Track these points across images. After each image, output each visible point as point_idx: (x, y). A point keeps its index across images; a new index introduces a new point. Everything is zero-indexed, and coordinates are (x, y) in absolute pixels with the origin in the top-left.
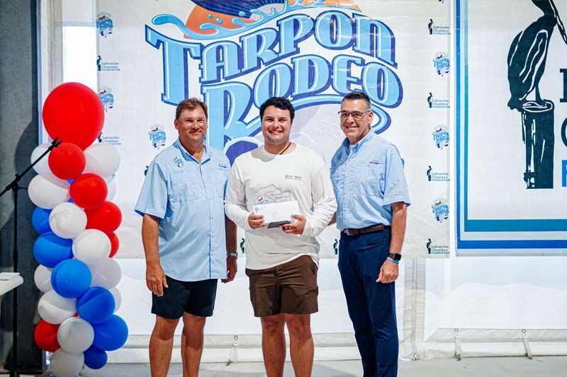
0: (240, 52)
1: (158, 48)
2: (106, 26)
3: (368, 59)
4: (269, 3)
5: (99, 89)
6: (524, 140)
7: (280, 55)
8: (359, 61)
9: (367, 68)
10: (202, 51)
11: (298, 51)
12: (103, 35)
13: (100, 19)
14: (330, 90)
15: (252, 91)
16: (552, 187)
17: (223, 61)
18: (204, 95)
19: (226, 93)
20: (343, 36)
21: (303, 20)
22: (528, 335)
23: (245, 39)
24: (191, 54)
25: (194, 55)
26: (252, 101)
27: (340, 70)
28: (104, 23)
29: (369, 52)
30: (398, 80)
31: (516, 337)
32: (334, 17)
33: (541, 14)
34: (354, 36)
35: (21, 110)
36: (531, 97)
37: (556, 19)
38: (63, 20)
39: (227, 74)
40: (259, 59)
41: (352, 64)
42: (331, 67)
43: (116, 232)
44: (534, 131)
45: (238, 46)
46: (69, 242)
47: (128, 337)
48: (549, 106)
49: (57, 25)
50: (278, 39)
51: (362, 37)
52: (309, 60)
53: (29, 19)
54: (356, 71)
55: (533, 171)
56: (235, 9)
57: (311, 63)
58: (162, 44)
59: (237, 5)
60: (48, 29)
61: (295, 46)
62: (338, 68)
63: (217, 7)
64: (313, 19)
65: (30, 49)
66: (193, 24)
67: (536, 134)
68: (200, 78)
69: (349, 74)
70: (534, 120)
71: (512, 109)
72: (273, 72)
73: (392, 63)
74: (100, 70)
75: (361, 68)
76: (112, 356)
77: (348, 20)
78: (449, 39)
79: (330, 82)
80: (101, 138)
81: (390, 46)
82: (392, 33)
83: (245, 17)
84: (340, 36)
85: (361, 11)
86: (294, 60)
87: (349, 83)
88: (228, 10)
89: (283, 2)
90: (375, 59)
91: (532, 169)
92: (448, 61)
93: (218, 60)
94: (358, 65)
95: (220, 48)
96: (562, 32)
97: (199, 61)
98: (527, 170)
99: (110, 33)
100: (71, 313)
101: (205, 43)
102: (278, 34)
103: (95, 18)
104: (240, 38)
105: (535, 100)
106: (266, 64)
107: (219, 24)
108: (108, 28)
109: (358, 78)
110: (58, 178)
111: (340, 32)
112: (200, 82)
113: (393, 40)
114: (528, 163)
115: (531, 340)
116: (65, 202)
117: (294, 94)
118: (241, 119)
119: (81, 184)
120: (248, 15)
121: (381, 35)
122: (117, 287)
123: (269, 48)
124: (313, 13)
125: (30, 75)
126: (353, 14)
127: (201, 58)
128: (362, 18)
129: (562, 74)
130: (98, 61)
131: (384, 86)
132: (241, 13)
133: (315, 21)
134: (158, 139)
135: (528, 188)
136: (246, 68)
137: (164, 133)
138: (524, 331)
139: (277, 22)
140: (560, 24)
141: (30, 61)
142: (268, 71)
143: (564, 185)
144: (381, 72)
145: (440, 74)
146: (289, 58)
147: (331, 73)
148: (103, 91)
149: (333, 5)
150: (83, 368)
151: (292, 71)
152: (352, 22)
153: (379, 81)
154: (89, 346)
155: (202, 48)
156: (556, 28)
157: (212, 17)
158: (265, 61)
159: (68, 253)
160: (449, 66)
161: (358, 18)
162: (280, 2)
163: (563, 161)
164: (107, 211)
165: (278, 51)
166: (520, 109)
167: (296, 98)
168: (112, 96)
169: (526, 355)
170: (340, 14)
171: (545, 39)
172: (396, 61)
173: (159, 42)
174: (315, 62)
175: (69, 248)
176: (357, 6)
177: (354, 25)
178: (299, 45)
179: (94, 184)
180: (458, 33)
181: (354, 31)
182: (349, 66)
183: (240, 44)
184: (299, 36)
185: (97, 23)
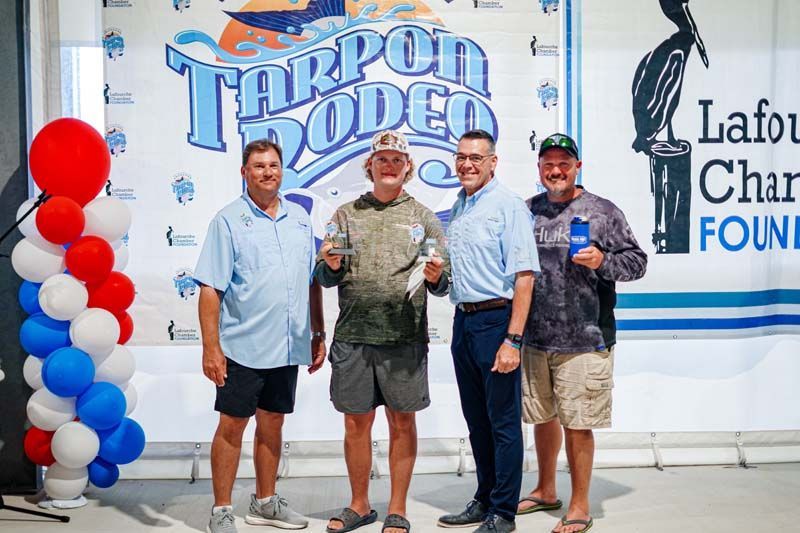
0: (289, 78)
1: (183, 74)
2: (114, 47)
3: (453, 88)
4: (326, 15)
5: (107, 128)
6: (652, 191)
7: (341, 82)
8: (441, 90)
9: (453, 98)
10: (239, 78)
11: (363, 77)
12: (111, 57)
13: (109, 36)
14: (405, 128)
15: (305, 129)
16: (687, 251)
17: (267, 90)
18: (243, 135)
19: (271, 132)
20: (422, 59)
21: (369, 37)
22: (658, 439)
23: (295, 62)
24: (225, 83)
25: (229, 83)
26: (304, 142)
27: (417, 103)
28: (112, 42)
29: (454, 78)
30: (492, 114)
31: (644, 442)
32: (409, 34)
33: (676, 29)
34: (436, 58)
35: (6, 156)
36: (662, 136)
37: (694, 36)
38: (61, 39)
39: (272, 108)
40: (314, 89)
41: (433, 94)
42: (405, 98)
43: (128, 311)
44: (665, 180)
45: (286, 71)
46: (66, 325)
47: (146, 446)
48: (684, 148)
49: (52, 44)
50: (337, 63)
51: (446, 59)
52: (378, 89)
53: (14, 36)
54: (438, 103)
55: (663, 231)
56: (282, 23)
57: (380, 92)
58: (187, 69)
59: (285, 19)
60: (42, 49)
61: (360, 71)
62: (414, 98)
63: (259, 21)
64: (382, 37)
65: (16, 77)
66: (227, 44)
67: (668, 183)
68: (237, 114)
69: (429, 108)
70: (666, 167)
71: (637, 151)
72: (332, 106)
73: (484, 93)
74: (107, 102)
75: (445, 99)
76: (125, 471)
77: (427, 37)
78: (557, 62)
79: (405, 117)
80: (110, 190)
81: (482, 71)
82: (483, 55)
83: (294, 34)
84: (417, 58)
85: (443, 26)
86: (358, 89)
87: (429, 119)
88: (272, 25)
89: (344, 15)
90: (462, 88)
91: (663, 228)
92: (556, 90)
93: (260, 90)
94: (440, 95)
95: (262, 74)
96: (702, 53)
97: (236, 91)
98: (656, 230)
99: (121, 55)
100: (69, 415)
101: (243, 67)
102: (338, 55)
103: (101, 36)
104: (289, 61)
105: (666, 139)
106: (322, 95)
107: (262, 43)
108: (118, 49)
109: (440, 113)
110: (49, 243)
111: (417, 53)
112: (237, 117)
113: (485, 64)
114: (658, 220)
115: (663, 446)
116: (60, 273)
117: (358, 133)
118: (291, 166)
119: (80, 249)
120: (299, 31)
121: (470, 57)
122: (130, 381)
123: (326, 75)
124: (383, 28)
125: (17, 110)
126: (434, 30)
127: (238, 87)
128: (445, 34)
129: (702, 106)
130: (106, 91)
131: (474, 122)
132: (290, 29)
133: (385, 39)
134: (184, 191)
135: (658, 252)
136: (297, 99)
137: (192, 184)
138: (653, 434)
139: (337, 40)
140: (699, 42)
141: (16, 91)
142: (326, 103)
143: (703, 248)
144: (469, 104)
145: (545, 107)
146: (352, 87)
147: (406, 106)
148: (112, 129)
149: (407, 18)
150: (88, 486)
151: (356, 104)
152: (433, 40)
153: (467, 116)
154: (93, 458)
155: (240, 74)
156: (694, 47)
157: (252, 34)
158: (322, 90)
159: (64, 339)
160: (557, 96)
161: (441, 35)
162: (340, 15)
163: (702, 218)
164: (116, 285)
165: (337, 78)
166: (648, 152)
167: (361, 138)
168: (123, 136)
169: (656, 466)
170: (418, 30)
171: (681, 61)
172: (490, 90)
173: (184, 66)
174: (385, 92)
175: (65, 333)
176: (439, 20)
177: (435, 44)
178: (365, 69)
179: (96, 250)
180: (569, 53)
181: (436, 52)
182: (429, 97)
183: (289, 69)
184: (363, 58)
185: (104, 42)
